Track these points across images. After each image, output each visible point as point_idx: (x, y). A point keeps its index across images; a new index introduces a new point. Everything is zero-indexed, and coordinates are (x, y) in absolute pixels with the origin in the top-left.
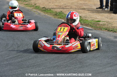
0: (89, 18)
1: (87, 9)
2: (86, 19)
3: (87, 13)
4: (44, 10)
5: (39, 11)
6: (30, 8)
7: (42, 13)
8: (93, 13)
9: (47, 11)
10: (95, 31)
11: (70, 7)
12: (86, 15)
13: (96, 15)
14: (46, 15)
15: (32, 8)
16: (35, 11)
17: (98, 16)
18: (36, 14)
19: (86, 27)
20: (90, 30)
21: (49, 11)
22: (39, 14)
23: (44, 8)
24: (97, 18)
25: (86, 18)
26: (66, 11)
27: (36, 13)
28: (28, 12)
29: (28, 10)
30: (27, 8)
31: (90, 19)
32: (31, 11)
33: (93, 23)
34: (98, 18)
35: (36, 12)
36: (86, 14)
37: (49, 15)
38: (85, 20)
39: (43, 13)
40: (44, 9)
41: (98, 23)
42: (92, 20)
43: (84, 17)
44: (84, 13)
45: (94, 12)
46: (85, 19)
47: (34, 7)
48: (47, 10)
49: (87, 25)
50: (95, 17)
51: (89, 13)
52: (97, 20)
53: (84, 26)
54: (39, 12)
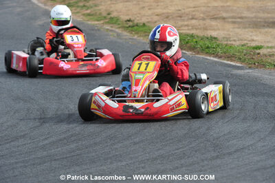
0: (235, 41)
1: (230, 20)
2: (229, 42)
3: (231, 30)
4: (130, 26)
5: (117, 30)
6: (97, 22)
7: (125, 33)
8: (245, 28)
9: (135, 28)
10: (250, 71)
11: (190, 17)
12: (229, 35)
13: (252, 32)
14: (136, 37)
15: (102, 22)
16: (108, 29)
17: (256, 35)
18: (112, 37)
19: (229, 62)
20: (238, 68)
21: (141, 29)
22: (118, 35)
23: (129, 21)
24: (255, 38)
25: (227, 41)
26: (182, 26)
27: (111, 33)
28: (92, 32)
29: (92, 28)
30: (89, 23)
31: (238, 43)
32: (99, 30)
33: (245, 51)
34: (256, 41)
35: (111, 31)
36: (228, 31)
37: (142, 38)
38: (226, 45)
39: (128, 34)
40: (131, 24)
41: (258, 51)
42: (242, 46)
43: (224, 38)
44: (224, 30)
45: (247, 26)
46: (226, 43)
47: (107, 21)
48: (137, 25)
49: (230, 58)
50: (250, 38)
51: (234, 28)
52: (254, 44)
53: (224, 59)
54: (119, 31)
